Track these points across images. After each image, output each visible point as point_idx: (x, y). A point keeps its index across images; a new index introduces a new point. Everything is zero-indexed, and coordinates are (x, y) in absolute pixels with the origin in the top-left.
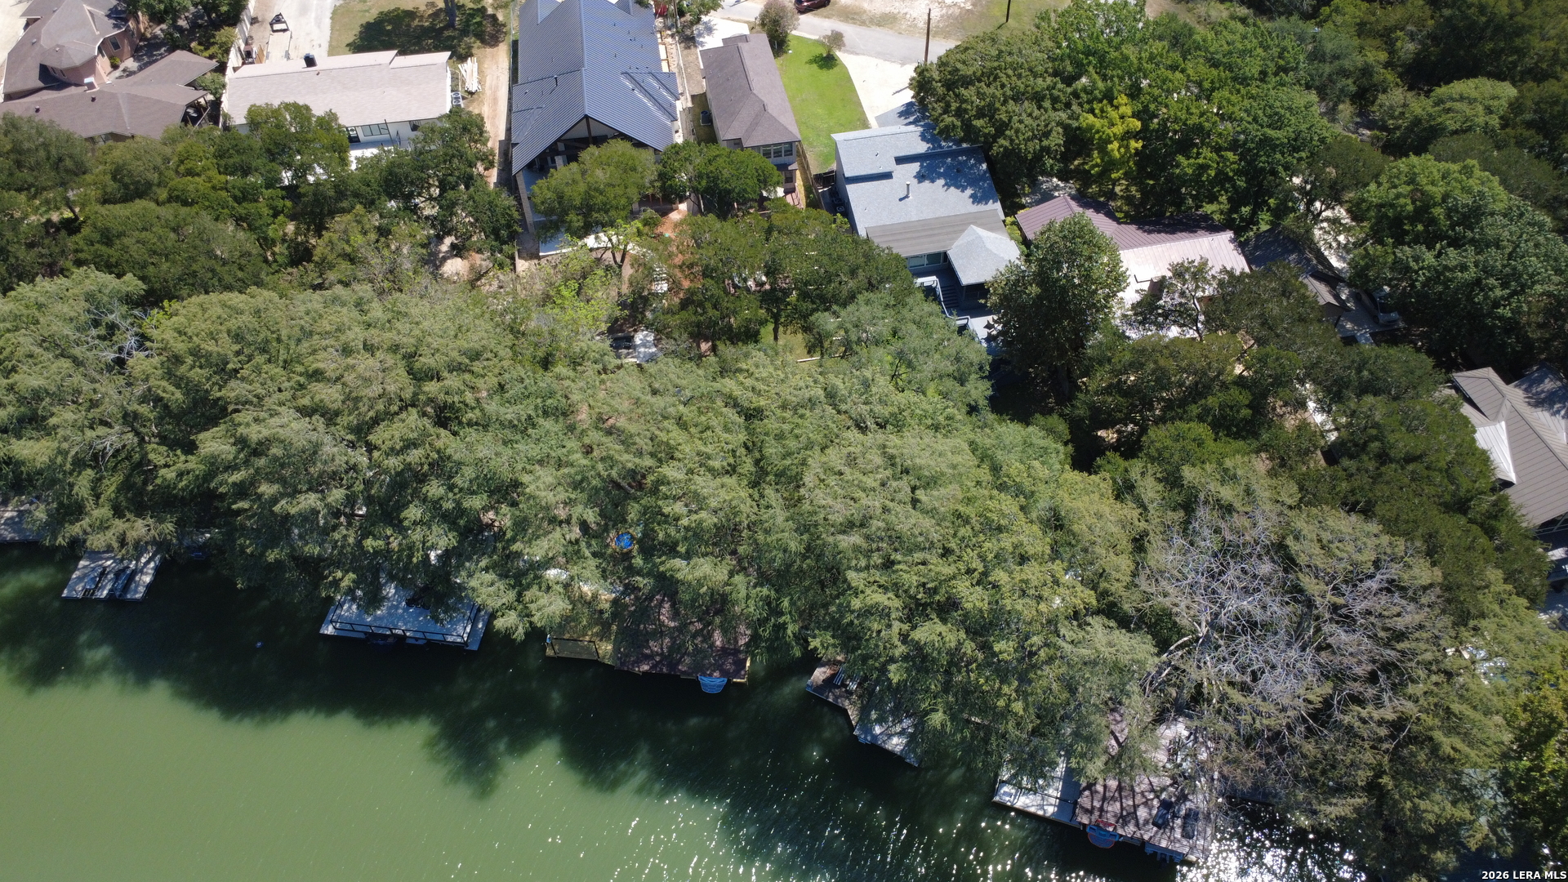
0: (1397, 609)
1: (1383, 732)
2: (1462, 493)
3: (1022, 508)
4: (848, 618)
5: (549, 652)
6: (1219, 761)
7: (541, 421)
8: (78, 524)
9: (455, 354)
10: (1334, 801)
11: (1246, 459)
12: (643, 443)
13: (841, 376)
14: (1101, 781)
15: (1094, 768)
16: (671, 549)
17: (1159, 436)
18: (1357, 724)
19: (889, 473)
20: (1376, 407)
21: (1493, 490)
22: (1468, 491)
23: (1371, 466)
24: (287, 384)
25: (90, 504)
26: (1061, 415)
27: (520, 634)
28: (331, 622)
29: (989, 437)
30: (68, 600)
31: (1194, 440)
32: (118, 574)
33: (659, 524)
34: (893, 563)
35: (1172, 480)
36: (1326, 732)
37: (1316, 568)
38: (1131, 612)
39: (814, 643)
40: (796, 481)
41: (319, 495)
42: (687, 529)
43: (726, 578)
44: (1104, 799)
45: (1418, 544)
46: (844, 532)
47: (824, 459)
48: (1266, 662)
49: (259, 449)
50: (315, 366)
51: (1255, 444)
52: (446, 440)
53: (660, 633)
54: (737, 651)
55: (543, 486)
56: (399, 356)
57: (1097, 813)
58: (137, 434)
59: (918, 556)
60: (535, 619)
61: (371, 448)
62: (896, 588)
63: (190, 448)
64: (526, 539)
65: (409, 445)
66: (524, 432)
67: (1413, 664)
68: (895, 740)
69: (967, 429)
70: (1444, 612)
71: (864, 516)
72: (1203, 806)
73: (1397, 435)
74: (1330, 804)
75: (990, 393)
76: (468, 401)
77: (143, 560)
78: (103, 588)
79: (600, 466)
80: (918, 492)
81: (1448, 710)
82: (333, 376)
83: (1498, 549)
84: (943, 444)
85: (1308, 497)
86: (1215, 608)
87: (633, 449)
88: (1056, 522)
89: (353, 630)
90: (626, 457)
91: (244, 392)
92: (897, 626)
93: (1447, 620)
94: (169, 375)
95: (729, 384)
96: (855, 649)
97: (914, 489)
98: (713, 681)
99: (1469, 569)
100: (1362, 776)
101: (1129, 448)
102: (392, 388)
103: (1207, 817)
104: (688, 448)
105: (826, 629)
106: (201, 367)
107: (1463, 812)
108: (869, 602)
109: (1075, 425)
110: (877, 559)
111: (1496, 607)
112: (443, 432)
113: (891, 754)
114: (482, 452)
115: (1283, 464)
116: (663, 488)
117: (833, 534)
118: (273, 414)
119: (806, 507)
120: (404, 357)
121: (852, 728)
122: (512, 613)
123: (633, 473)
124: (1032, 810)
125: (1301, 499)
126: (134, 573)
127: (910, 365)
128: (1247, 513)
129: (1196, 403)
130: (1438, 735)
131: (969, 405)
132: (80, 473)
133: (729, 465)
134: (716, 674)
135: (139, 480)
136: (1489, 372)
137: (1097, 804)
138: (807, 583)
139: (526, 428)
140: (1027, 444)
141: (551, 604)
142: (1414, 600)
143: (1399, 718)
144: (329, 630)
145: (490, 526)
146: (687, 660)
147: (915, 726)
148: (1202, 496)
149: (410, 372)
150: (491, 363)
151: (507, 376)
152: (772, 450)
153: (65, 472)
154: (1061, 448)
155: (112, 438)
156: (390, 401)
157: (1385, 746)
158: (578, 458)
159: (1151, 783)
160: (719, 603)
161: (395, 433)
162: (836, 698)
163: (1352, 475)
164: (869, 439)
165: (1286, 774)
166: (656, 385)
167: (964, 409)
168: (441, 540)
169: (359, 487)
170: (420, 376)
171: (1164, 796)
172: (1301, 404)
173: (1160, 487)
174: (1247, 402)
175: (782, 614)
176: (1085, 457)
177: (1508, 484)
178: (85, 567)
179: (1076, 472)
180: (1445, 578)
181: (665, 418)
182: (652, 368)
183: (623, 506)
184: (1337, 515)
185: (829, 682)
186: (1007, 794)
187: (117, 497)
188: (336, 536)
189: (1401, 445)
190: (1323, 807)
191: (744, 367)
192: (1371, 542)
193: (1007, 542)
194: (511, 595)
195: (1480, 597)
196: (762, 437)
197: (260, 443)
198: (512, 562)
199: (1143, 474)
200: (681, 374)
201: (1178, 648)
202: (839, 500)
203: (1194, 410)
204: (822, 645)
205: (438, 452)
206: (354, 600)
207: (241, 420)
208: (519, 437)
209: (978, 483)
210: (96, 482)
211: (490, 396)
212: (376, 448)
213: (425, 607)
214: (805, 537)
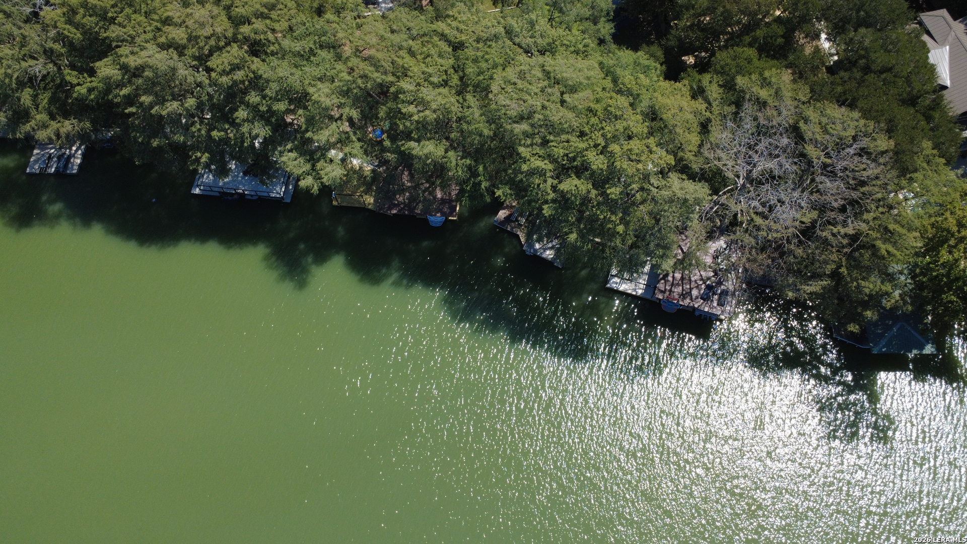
0: (864, 166)
1: (845, 241)
2: (915, 92)
3: (631, 105)
4: (520, 177)
5: (335, 203)
6: (744, 260)
7: (319, 51)
8: (28, 124)
9: (258, 6)
10: (811, 283)
11: (779, 71)
12: (387, 66)
13: (515, 19)
14: (671, 275)
15: (668, 264)
16: (408, 136)
17: (723, 57)
18: (830, 237)
19: (546, 83)
20: (865, 36)
21: (934, 91)
22: (919, 91)
23: (858, 75)
24: (148, 28)
25: (33, 112)
26: (660, 45)
27: (315, 190)
28: (198, 186)
29: (612, 59)
30: (31, 174)
31: (746, 59)
32: (60, 158)
33: (399, 120)
34: (548, 142)
35: (729, 86)
36: (810, 243)
37: (816, 141)
38: (697, 170)
39: (499, 193)
40: (487, 90)
41: (179, 103)
42: (418, 122)
43: (443, 153)
44: (672, 285)
45: (882, 125)
46: (517, 122)
47: (504, 74)
48: (779, 201)
49: (137, 72)
50: (165, 15)
51: (785, 63)
52: (258, 65)
53: (402, 191)
54: (451, 201)
55: (322, 94)
56: (221, 8)
57: (668, 293)
58: (55, 64)
59: (564, 137)
60: (324, 180)
61: (209, 70)
62: (550, 157)
63: (92, 73)
64: (315, 130)
65: (235, 68)
66: (308, 60)
67: (868, 201)
68: (548, 252)
69: (598, 55)
70: (892, 168)
71: (530, 112)
72: (731, 288)
73: (877, 55)
74: (808, 285)
75: (613, 31)
76: (270, 39)
77: (74, 148)
78: (51, 167)
79: (360, 81)
80: (564, 96)
81: (886, 229)
82: (179, 21)
83: (932, 129)
84: (581, 63)
85: (816, 95)
86: (749, 168)
87: (381, 70)
88: (653, 115)
89: (212, 191)
90: (376, 75)
91: (121, 33)
92: (550, 181)
93: (894, 173)
94: (69, 22)
95: (441, 26)
96: (523, 197)
97: (562, 93)
98: (436, 219)
99: (912, 141)
100: (829, 269)
101: (702, 67)
102: (219, 30)
103: (733, 294)
104: (416, 68)
105: (506, 184)
106: (90, 16)
107: (887, 287)
108: (533, 166)
109: (668, 52)
110: (538, 140)
111: (925, 165)
112: (255, 59)
113: (545, 260)
114: (281, 72)
115: (801, 76)
116: (401, 96)
117: (510, 124)
118: (143, 49)
119: (493, 106)
120: (224, 9)
121: (522, 246)
122: (310, 177)
123: (381, 85)
124: (629, 292)
125: (811, 98)
126: (70, 157)
127: (561, 11)
128: (775, 106)
129: (748, 35)
130: (879, 243)
131: (600, 39)
132: (22, 91)
133: (443, 80)
134: (439, 215)
135: (62, 96)
136: (944, 12)
137: (668, 288)
138: (494, 156)
139: (309, 57)
140: (636, 64)
141: (333, 171)
142: (874, 161)
143: (856, 233)
144: (197, 191)
145: (291, 124)
146: (420, 206)
147: (561, 244)
148: (747, 96)
149: (230, 18)
150: (283, 12)
151: (294, 21)
152: (471, 70)
153: (12, 89)
154: (659, 66)
155: (39, 67)
156: (219, 39)
157: (845, 250)
158: (345, 76)
159: (701, 275)
160: (439, 171)
161: (224, 60)
162: (512, 228)
163: (845, 82)
164: (533, 61)
165: (783, 268)
166: (395, 27)
167: (596, 42)
168: (261, 131)
169: (205, 98)
170: (238, 22)
171: (708, 282)
172: (817, 37)
173: (721, 91)
174: (782, 34)
175: (479, 175)
176: (673, 72)
177: (945, 88)
178: (37, 154)
179: (667, 81)
180: (895, 147)
181: (400, 49)
182: (392, 16)
183: (377, 109)
184: (833, 106)
185: (508, 219)
186: (615, 283)
187: (49, 107)
188: (194, 129)
189: (879, 61)
190: (803, 287)
191: (451, 13)
192: (853, 124)
193: (620, 125)
194: (308, 166)
195: (916, 158)
196: (464, 61)
197: (137, 68)
198: (307, 145)
199: (710, 82)
200: (410, 18)
201: (724, 193)
202: (514, 101)
203: (747, 39)
204: (503, 194)
205: (254, 72)
206: (210, 171)
207: (122, 53)
208: (305, 62)
209: (604, 89)
210: (35, 97)
211: (285, 36)
212: (212, 70)
213: (255, 176)
214: (493, 126)
